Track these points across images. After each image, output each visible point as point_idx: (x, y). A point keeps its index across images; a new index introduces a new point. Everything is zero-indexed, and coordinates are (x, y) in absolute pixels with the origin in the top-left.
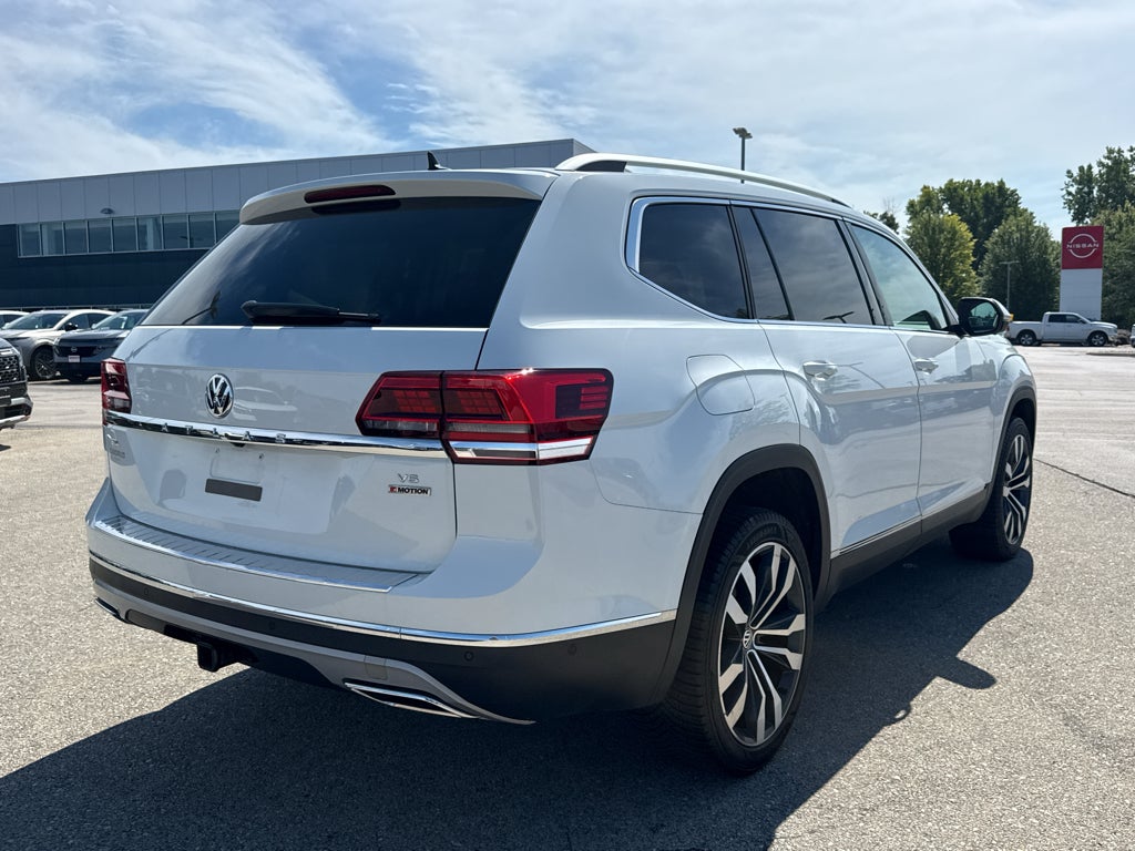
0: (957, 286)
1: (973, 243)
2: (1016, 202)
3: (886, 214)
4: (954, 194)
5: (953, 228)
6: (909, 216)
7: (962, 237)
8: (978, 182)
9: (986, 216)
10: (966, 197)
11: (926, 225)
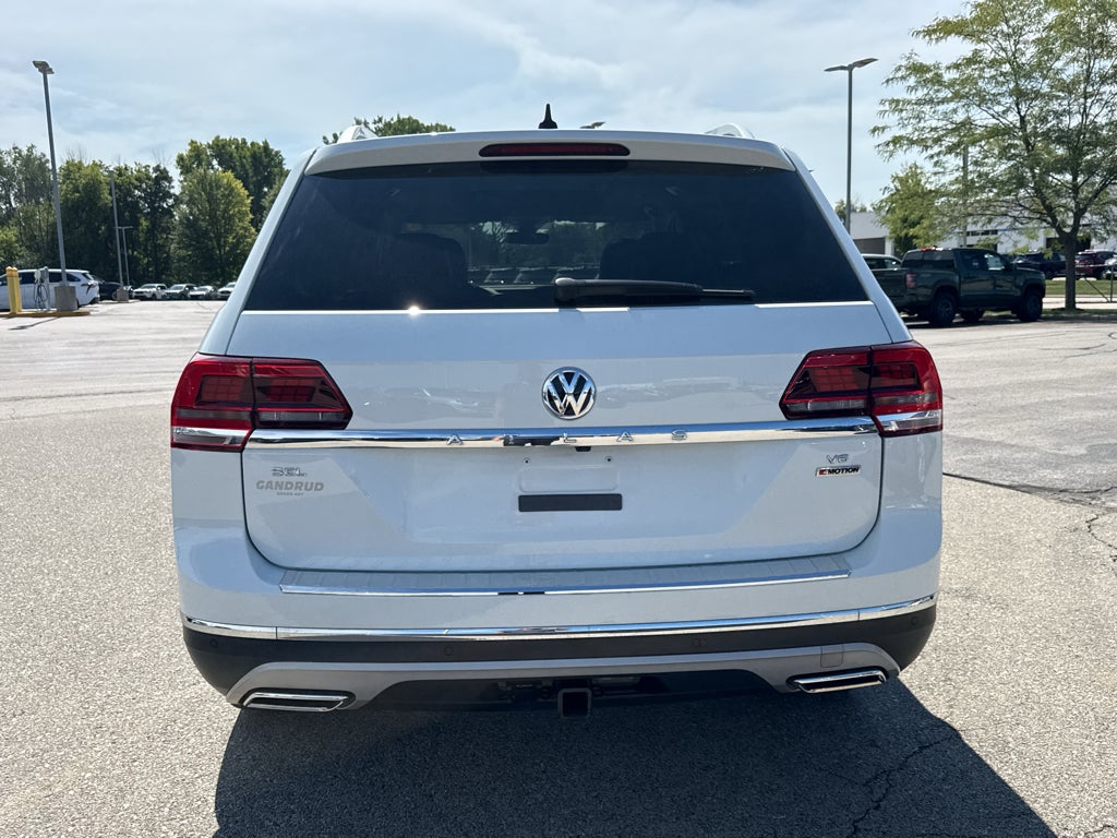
0: (238, 243)
1: (249, 201)
2: (281, 163)
3: (159, 166)
4: (223, 151)
5: (229, 184)
6: (179, 171)
7: (239, 195)
8: (244, 142)
9: (256, 175)
10: (235, 155)
11: (202, 180)
